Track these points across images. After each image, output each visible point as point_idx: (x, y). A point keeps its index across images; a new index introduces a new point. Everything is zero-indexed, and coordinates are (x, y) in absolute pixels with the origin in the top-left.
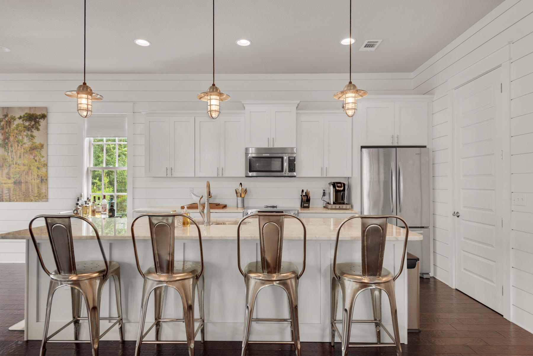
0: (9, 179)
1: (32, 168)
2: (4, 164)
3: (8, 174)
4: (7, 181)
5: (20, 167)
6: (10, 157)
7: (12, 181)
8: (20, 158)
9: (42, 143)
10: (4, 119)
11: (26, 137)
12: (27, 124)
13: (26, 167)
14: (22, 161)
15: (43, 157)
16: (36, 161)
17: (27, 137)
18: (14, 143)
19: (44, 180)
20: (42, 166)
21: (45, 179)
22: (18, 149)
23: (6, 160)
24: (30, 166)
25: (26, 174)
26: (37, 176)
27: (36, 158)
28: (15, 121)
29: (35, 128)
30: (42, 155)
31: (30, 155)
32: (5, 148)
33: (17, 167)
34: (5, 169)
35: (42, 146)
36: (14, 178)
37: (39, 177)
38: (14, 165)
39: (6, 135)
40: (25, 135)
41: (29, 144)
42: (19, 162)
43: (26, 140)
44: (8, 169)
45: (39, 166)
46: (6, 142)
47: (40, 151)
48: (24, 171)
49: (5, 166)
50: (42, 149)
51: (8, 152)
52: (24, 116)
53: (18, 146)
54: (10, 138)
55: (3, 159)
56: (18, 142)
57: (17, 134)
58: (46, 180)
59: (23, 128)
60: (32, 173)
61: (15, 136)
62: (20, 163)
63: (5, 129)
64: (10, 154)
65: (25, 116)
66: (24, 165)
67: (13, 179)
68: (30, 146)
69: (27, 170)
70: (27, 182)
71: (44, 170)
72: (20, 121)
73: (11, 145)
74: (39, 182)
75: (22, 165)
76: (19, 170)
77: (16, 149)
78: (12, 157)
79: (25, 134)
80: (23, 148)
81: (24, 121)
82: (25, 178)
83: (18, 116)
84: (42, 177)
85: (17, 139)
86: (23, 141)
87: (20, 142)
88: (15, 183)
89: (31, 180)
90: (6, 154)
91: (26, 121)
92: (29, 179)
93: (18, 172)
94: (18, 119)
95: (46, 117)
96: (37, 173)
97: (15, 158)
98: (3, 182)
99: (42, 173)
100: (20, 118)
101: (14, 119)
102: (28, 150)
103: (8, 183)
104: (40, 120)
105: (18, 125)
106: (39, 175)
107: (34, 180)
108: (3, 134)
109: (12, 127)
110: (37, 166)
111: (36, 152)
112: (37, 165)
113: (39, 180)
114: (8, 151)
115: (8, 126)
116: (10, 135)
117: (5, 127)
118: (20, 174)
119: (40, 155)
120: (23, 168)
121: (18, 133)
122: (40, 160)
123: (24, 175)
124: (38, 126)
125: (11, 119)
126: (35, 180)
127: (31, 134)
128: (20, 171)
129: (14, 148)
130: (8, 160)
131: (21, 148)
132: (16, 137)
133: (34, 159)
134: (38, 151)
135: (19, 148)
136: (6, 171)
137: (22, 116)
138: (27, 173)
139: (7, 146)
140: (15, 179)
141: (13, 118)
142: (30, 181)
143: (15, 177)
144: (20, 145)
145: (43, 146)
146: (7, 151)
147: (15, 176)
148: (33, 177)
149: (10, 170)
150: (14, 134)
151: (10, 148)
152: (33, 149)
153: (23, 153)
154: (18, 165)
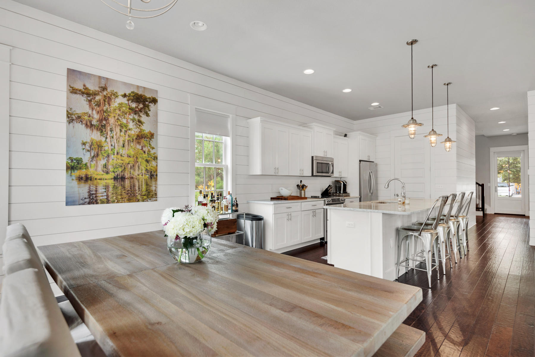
0: (107, 173)
1: (140, 160)
2: (100, 153)
3: (105, 166)
4: (103, 176)
5: (123, 158)
6: (110, 144)
7: (112, 175)
8: (124, 146)
9: (152, 132)
10: (101, 92)
11: (131, 122)
12: (134, 105)
13: (131, 159)
14: (126, 151)
15: (153, 148)
16: (145, 152)
17: (134, 122)
18: (115, 127)
19: (153, 175)
20: (152, 159)
21: (155, 174)
22: (120, 136)
23: (103, 148)
24: (137, 158)
25: (131, 168)
26: (146, 171)
27: (144, 149)
28: (116, 99)
29: (143, 113)
30: (152, 146)
31: (137, 144)
32: (102, 132)
33: (118, 159)
34: (102, 159)
35: (152, 136)
36: (114, 172)
37: (148, 172)
38: (114, 155)
39: (104, 115)
40: (131, 119)
41: (136, 130)
42: (122, 151)
43: (131, 125)
44: (105, 160)
45: (148, 159)
46: (103, 124)
47: (149, 141)
48: (129, 163)
49: (100, 156)
50: (152, 139)
51: (106, 138)
52: (130, 94)
53: (121, 131)
54: (110, 119)
55: (99, 146)
56: (121, 126)
57: (119, 115)
58: (157, 175)
59: (128, 109)
60: (139, 167)
61: (116, 118)
62: (124, 153)
63: (101, 106)
64: (108, 140)
65: (132, 95)
66: (129, 156)
67: (113, 174)
68: (137, 133)
69: (133, 163)
70: (132, 178)
71: (153, 163)
72: (125, 101)
73: (110, 129)
74: (148, 177)
75: (126, 156)
76: (122, 162)
77: (118, 135)
78: (112, 145)
79: (131, 117)
80: (128, 135)
81: (130, 101)
82: (129, 173)
83: (121, 93)
84: (151, 172)
85: (119, 123)
86: (127, 126)
87: (124, 127)
88: (115, 179)
89: (138, 175)
90: (103, 139)
91: (132, 102)
92: (136, 173)
93: (120, 165)
94: (122, 97)
95: (157, 102)
96: (146, 167)
97: (116, 146)
98: (98, 177)
99: (152, 168)
100: (125, 96)
101: (116, 95)
102: (134, 138)
103: (106, 179)
104: (150, 104)
105: (121, 104)
106: (149, 169)
107: (142, 175)
108: (99, 112)
109: (112, 106)
110: (145, 159)
111: (143, 141)
112: (146, 157)
113: (148, 176)
114: (107, 136)
115: (106, 103)
116: (109, 115)
117: (102, 104)
118: (123, 168)
119: (150, 146)
120: (127, 160)
121: (121, 114)
122: (149, 151)
123: (129, 168)
124: (147, 110)
125: (111, 95)
126: (144, 175)
127: (138, 119)
128: (123, 164)
129: (115, 134)
130: (106, 148)
131: (125, 134)
132: (118, 119)
133: (142, 149)
134: (147, 141)
135: (122, 134)
136: (103, 162)
137: (127, 94)
138: (133, 167)
139: (104, 130)
140: (116, 174)
141: (114, 95)
142: (136, 176)
143: (116, 172)
144: (123, 130)
145: (154, 135)
146: (104, 135)
147: (116, 170)
148: (140, 171)
149: (108, 161)
150: (115, 115)
151: (109, 133)
152: (140, 137)
153: (128, 141)
154: (121, 156)
